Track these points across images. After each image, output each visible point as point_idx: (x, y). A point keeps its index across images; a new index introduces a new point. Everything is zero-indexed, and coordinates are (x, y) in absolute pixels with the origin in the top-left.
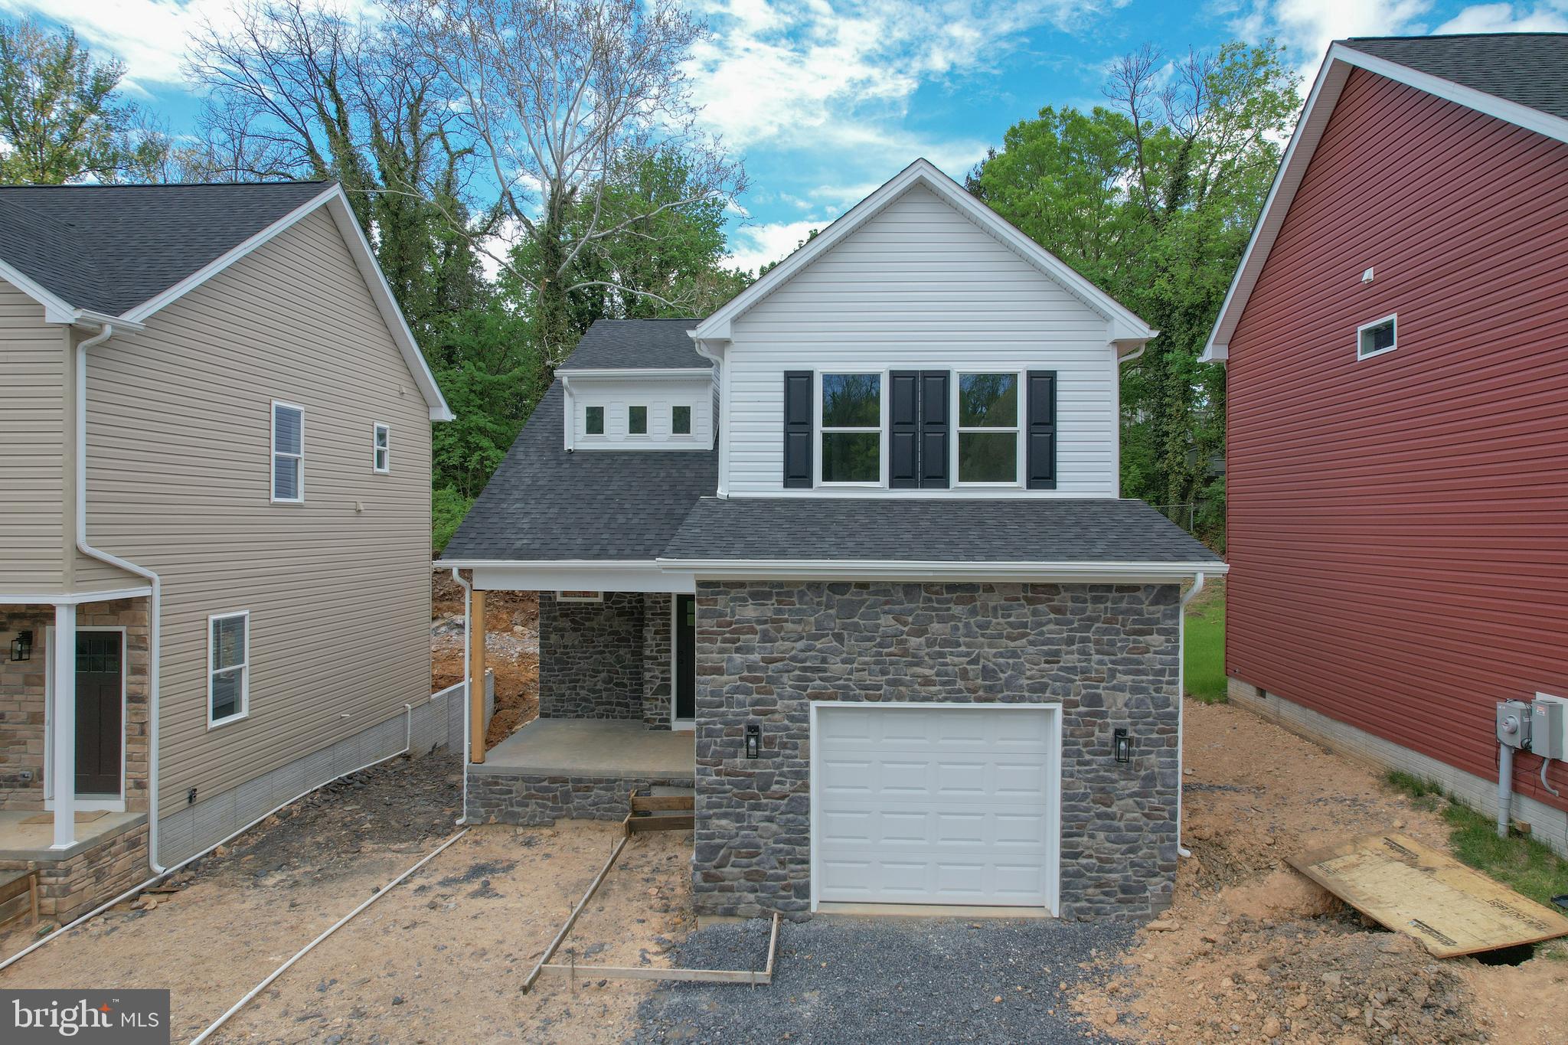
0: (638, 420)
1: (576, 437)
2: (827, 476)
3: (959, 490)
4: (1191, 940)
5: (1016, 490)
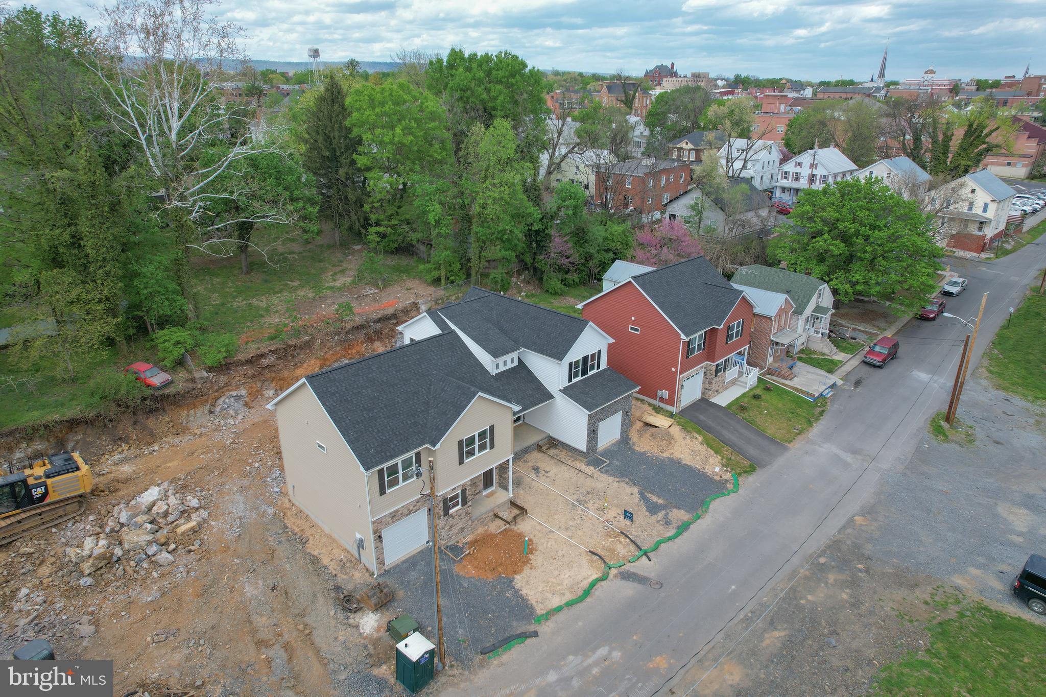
0: (505, 363)
2: (574, 378)
3: (589, 374)
5: (595, 371)
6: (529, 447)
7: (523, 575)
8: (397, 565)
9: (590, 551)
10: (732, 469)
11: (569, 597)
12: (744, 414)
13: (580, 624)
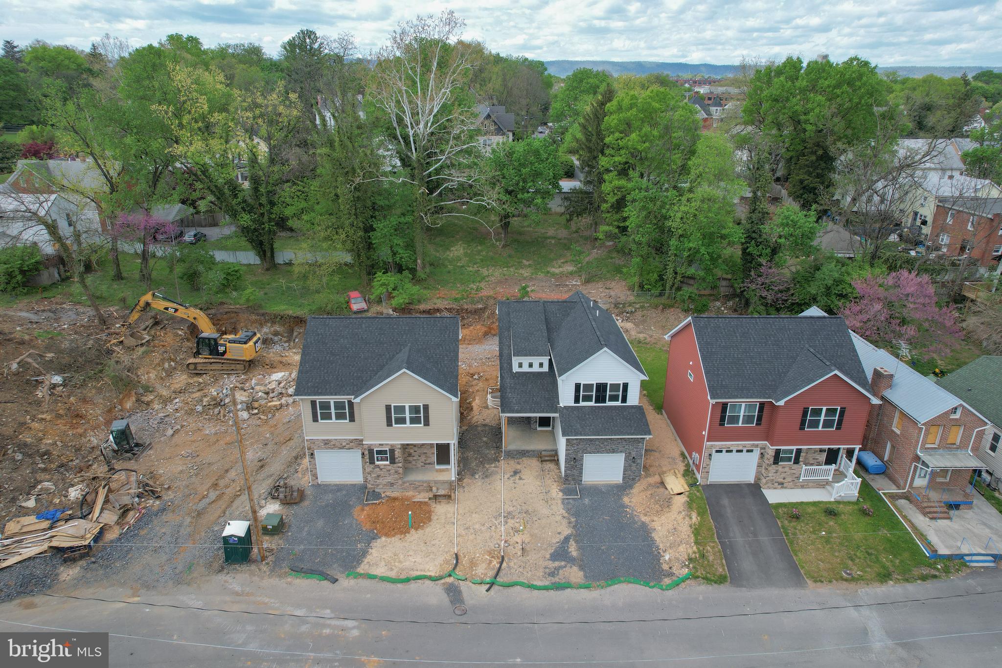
0: (531, 365)
1: (516, 369)
2: (583, 401)
3: (609, 403)
4: (642, 488)
5: (618, 403)
6: (528, 451)
7: (389, 540)
8: (330, 485)
9: (456, 555)
10: (694, 567)
11: (392, 574)
12: (790, 522)
13: (369, 596)
